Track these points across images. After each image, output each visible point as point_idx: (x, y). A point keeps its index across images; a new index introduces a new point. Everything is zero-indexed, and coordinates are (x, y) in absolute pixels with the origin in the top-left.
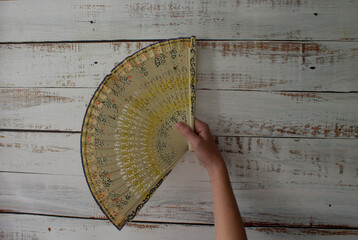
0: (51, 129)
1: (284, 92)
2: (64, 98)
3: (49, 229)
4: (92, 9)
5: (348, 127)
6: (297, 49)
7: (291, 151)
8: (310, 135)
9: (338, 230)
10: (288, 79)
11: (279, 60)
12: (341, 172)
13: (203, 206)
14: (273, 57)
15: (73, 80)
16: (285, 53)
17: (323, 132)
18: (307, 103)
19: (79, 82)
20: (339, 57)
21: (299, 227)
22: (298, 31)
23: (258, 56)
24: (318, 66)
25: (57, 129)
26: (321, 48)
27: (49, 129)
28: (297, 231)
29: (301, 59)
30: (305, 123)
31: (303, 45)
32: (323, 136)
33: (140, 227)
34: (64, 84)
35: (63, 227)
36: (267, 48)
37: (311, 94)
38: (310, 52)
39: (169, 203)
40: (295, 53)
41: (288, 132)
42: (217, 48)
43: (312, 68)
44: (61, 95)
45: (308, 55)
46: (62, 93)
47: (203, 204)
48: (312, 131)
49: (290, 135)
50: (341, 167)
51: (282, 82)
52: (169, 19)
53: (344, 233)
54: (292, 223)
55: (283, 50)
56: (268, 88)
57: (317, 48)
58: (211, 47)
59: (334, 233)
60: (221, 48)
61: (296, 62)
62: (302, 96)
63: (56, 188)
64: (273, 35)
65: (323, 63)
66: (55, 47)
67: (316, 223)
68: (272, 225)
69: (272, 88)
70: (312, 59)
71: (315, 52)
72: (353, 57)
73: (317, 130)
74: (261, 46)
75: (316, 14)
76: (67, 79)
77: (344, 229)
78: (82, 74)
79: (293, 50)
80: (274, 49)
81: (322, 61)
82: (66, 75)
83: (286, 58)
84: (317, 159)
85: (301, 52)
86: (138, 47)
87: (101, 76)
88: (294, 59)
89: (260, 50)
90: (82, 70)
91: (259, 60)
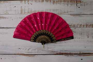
0: (2, 27)
1: (71, 15)
2: (5, 18)
3: (1, 59)
5: (89, 24)
6: (75, 2)
8: (79, 27)
9: (88, 55)
10: (72, 10)
11: (70, 5)
12: (88, 37)
13: (48, 49)
14: (68, 4)
15: (8, 12)
16: (71, 3)
17: (82, 26)
18: (78, 18)
19: (10, 13)
20: (87, 4)
21: (76, 54)
23: (63, 4)
25: (3, 27)
26: (81, 2)
28: (76, 55)
29: (76, 5)
30: (77, 24)
32: (83, 27)
33: (30, 56)
35: (6, 58)
36: (66, 2)
37: (79, 15)
38: (78, 3)
39: (38, 48)
40: (74, 3)
41: (72, 26)
42: (51, 2)
43: (79, 7)
45: (78, 4)
46: (5, 16)
47: (48, 48)
48: (79, 26)
49: (73, 27)
50: (88, 36)
51: (70, 12)
53: (89, 55)
54: (74, 53)
55: (71, 2)
56: (66, 13)
57: (80, 2)
58: (50, 2)
59: (87, 55)
60: (53, 2)
62: (76, 16)
63: (3, 45)
65: (82, 6)
66: (2, 2)
67: (81, 53)
68: (69, 54)
69: (68, 13)
70: (79, 5)
71: (80, 3)
72: (90, 4)
73: (81, 25)
76: (6, 12)
77: (89, 54)
78: (11, 10)
80: (68, 2)
82: (6, 11)
83: (71, 5)
84: (81, 34)
85: (76, 3)
86: (28, 2)
87: (17, 11)
88: (74, 5)
89: (64, 2)
90: (11, 9)
91: (64, 5)
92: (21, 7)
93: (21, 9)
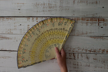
0: (4, 50)
1: (91, 37)
2: (8, 38)
4: (19, 5)
6: (96, 20)
7: (94, 59)
8: (101, 53)
10: (93, 31)
11: (89, 24)
14: (87, 23)
15: (12, 31)
16: (92, 22)
17: (106, 52)
18: (100, 41)
19: (14, 32)
22: (97, 14)
23: (81, 23)
24: (104, 27)
25: (5, 50)
26: (105, 20)
27: (3, 50)
29: (97, 24)
30: (99, 48)
31: (98, 19)
32: (106, 53)
34: (8, 33)
36: (85, 20)
37: (101, 37)
38: (101, 21)
40: (95, 22)
41: (93, 52)
43: (102, 27)
44: (7, 37)
45: (100, 23)
46: (8, 36)
48: (102, 51)
49: (93, 53)
51: (90, 33)
52: (48, 9)
55: (91, 20)
56: (85, 35)
57: (104, 20)
61: (96, 25)
62: (98, 38)
64: (87, 15)
65: (106, 25)
66: (5, 19)
69: (87, 35)
70: (101, 24)
71: (103, 22)
73: (103, 51)
74: (83, 19)
75: (103, 7)
76: (10, 31)
78: (15, 29)
79: (94, 21)
80: (87, 20)
81: (105, 25)
82: (9, 29)
83: (92, 24)
84: (104, 62)
85: (97, 22)
86: (37, 19)
87: (23, 30)
88: (95, 24)
89: (82, 21)
90: (15, 27)
91: (82, 25)
92: (28, 26)
93: (28, 28)
